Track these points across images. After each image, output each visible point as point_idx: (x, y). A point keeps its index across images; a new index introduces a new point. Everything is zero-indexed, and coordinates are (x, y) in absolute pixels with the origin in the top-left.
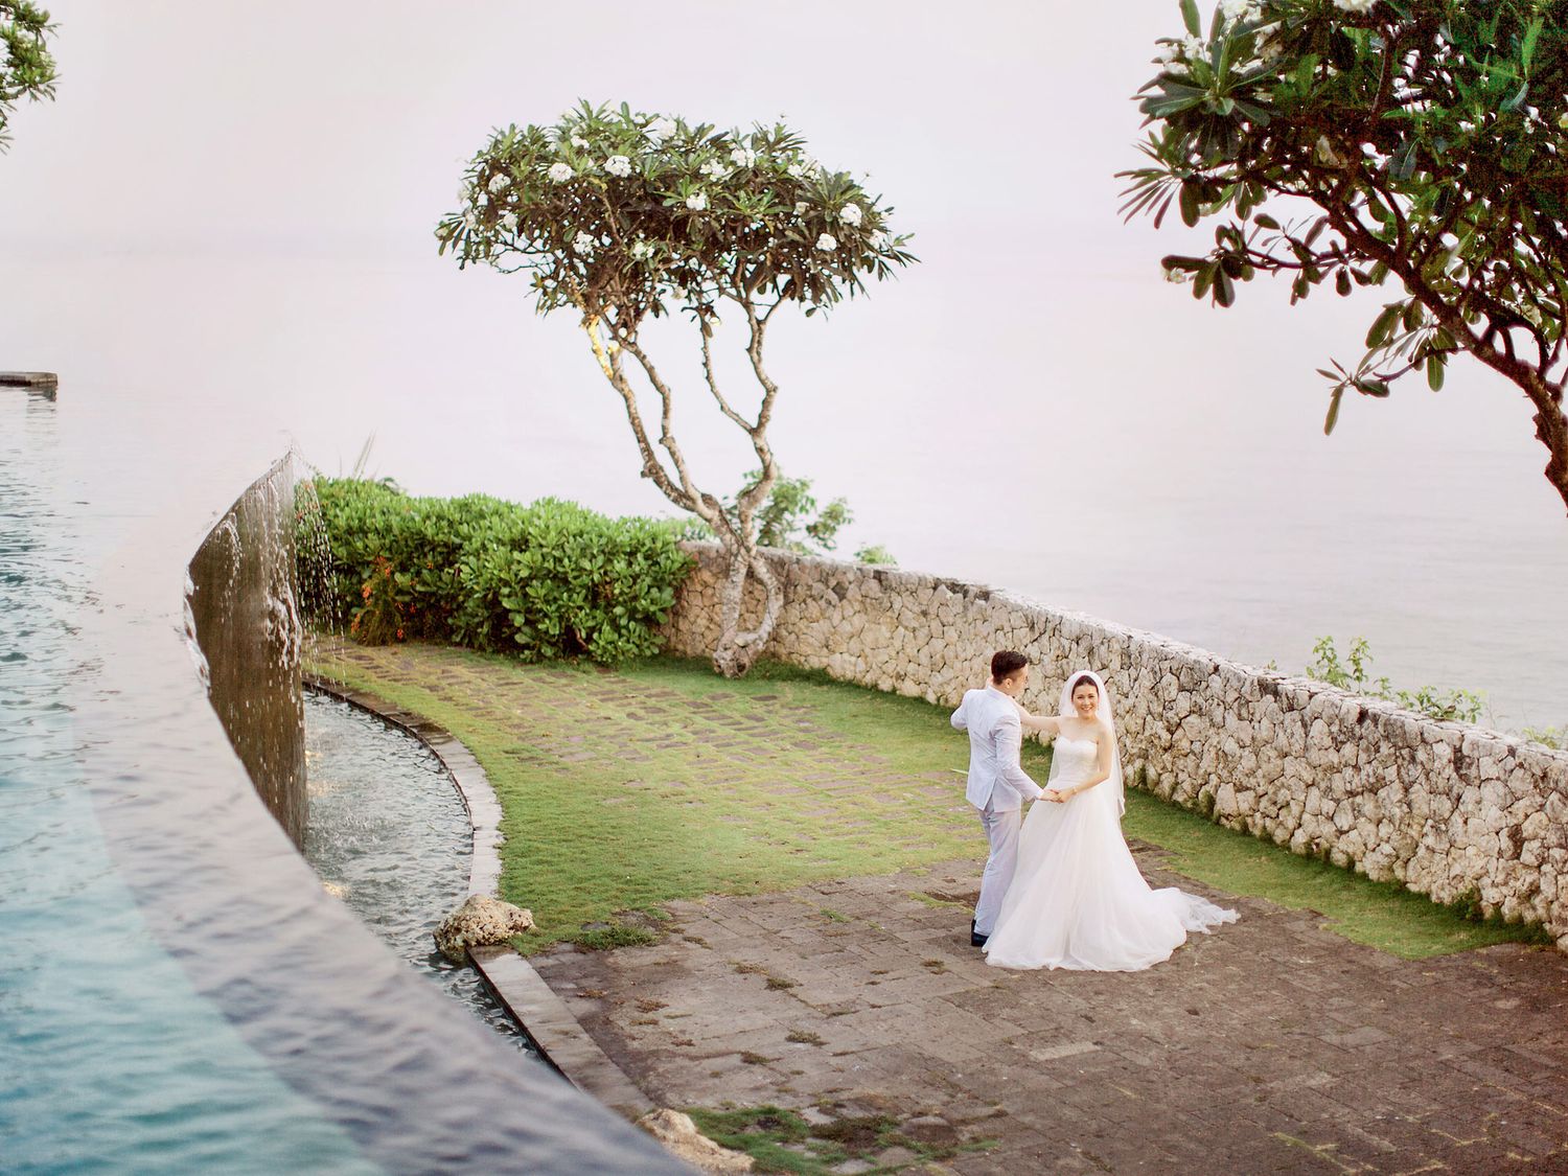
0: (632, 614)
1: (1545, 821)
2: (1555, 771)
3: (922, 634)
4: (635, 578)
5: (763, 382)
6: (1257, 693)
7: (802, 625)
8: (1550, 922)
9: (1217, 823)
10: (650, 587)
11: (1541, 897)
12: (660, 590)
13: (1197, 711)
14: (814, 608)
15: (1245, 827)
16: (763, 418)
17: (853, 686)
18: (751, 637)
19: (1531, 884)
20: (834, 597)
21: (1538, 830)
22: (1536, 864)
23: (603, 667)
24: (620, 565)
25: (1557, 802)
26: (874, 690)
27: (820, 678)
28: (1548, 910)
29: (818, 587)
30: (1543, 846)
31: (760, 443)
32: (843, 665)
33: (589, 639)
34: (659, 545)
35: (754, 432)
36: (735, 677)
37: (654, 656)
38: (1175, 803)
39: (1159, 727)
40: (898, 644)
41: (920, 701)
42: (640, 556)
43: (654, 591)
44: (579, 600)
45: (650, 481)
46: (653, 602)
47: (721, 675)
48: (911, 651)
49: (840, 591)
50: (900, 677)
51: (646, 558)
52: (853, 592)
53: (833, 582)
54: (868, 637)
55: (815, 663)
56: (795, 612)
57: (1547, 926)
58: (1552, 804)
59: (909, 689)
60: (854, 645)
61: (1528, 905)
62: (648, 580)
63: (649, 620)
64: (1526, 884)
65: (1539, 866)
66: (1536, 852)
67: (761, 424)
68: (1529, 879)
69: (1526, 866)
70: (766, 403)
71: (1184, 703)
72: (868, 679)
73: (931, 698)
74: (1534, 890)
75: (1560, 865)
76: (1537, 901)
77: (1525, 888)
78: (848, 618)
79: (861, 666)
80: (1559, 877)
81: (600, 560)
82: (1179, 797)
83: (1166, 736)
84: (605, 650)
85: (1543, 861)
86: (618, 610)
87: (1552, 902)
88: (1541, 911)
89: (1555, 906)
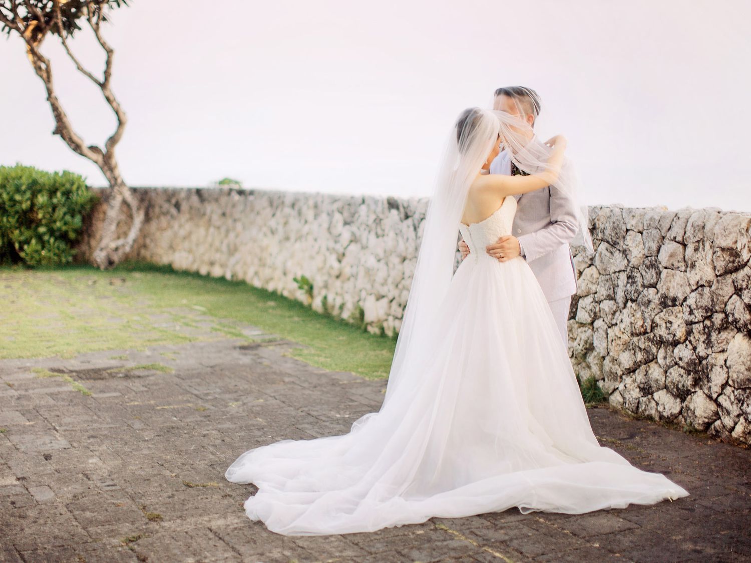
0: (52, 232)
1: (596, 275)
2: (602, 219)
3: (223, 230)
4: (54, 208)
5: (103, 45)
6: (386, 210)
7: (158, 234)
8: (604, 379)
9: (366, 331)
10: (65, 214)
11: (595, 353)
12: (73, 216)
13: (354, 240)
14: (164, 221)
15: (382, 329)
16: (107, 74)
17: (186, 273)
18: (120, 242)
19: (586, 342)
20: (174, 211)
21: (590, 286)
22: (589, 320)
23: (29, 267)
24: (41, 199)
25: (605, 252)
26: (197, 275)
27: (168, 270)
28: (601, 367)
29: (166, 206)
30: (595, 301)
31: (108, 93)
32: (181, 260)
33: (21, 249)
34: (75, 187)
35: (103, 86)
36: (106, 269)
37: (68, 263)
38: (342, 320)
39: (332, 260)
40: (209, 239)
41: (222, 279)
42: (59, 194)
43: (68, 218)
44: (13, 221)
45: (58, 137)
46: (65, 224)
47: (98, 268)
48: (217, 243)
49: (177, 206)
50: (212, 264)
51: (63, 194)
52: (184, 206)
53: (174, 201)
54: (194, 238)
55: (165, 260)
56: (153, 225)
57: (600, 384)
58: (601, 254)
59: (217, 272)
60: (186, 244)
61: (584, 364)
62: (64, 210)
63: (63, 236)
64: (582, 343)
65: (592, 323)
66: (589, 308)
67: (106, 79)
68: (584, 337)
69: (582, 325)
70: (108, 63)
71: (346, 235)
72: (194, 268)
73: (228, 276)
74: (590, 348)
75: (610, 317)
76: (591, 359)
77: (580, 347)
78: (182, 225)
79: (191, 258)
80: (609, 331)
81: (28, 195)
82: (346, 315)
83: (336, 265)
84: (32, 258)
85: (595, 317)
86: (42, 230)
87: (604, 358)
88: (595, 369)
89: (607, 361)
